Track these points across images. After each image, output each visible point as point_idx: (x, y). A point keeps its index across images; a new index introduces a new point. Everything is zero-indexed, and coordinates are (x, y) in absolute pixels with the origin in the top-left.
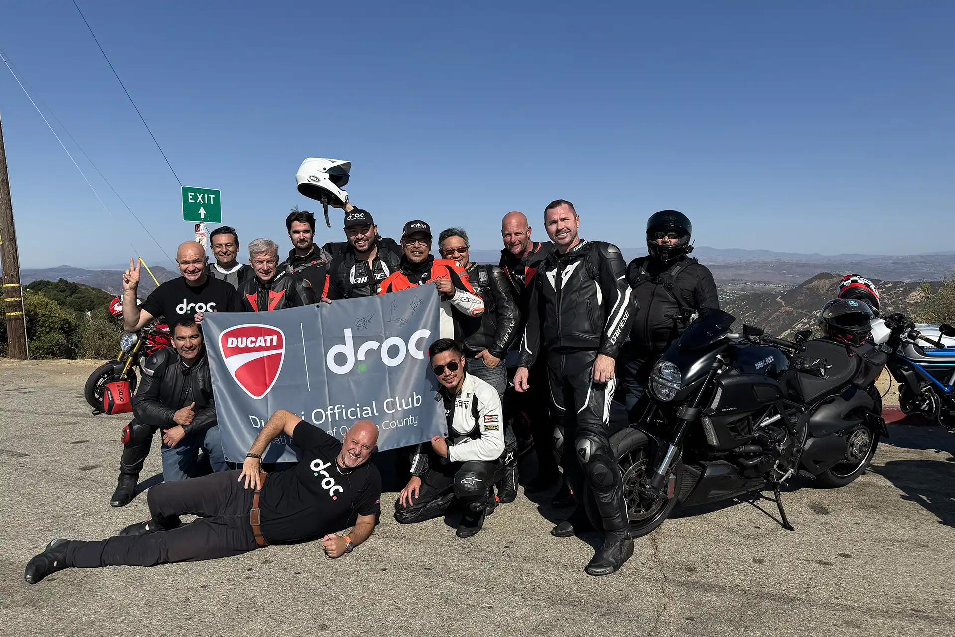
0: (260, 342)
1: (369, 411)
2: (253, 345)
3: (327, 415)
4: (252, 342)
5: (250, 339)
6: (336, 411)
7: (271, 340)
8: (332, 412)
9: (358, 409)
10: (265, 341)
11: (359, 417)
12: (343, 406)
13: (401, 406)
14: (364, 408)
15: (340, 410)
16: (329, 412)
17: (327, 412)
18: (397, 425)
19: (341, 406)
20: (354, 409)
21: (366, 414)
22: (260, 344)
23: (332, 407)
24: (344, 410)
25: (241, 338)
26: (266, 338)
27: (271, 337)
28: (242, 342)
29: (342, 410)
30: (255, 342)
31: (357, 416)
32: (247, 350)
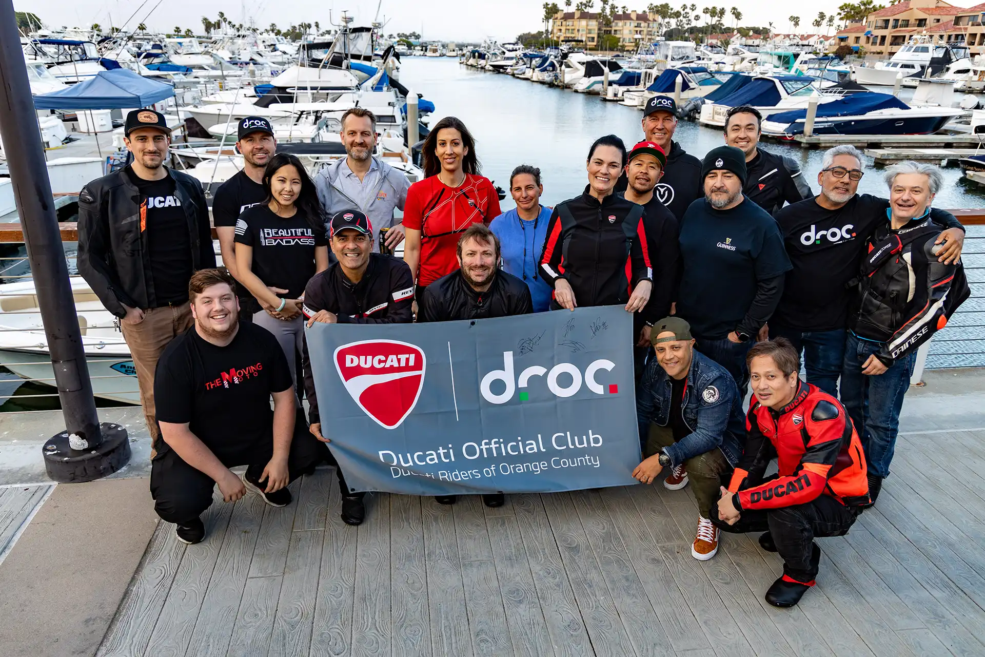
0: (392, 361)
1: (534, 446)
2: (382, 365)
3: (481, 450)
4: (380, 362)
5: (377, 358)
6: (493, 446)
7: (407, 360)
8: (488, 446)
9: (520, 443)
10: (399, 360)
11: (522, 452)
12: (501, 440)
13: (573, 443)
14: (527, 442)
15: (498, 445)
16: (484, 447)
17: (481, 447)
18: (569, 464)
19: (499, 440)
20: (515, 444)
21: (530, 449)
22: (392, 364)
23: (487, 441)
24: (502, 445)
25: (364, 357)
26: (399, 356)
27: (407, 356)
28: (366, 362)
29: (500, 446)
30: (385, 361)
31: (519, 452)
32: (373, 371)
